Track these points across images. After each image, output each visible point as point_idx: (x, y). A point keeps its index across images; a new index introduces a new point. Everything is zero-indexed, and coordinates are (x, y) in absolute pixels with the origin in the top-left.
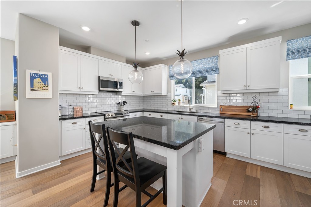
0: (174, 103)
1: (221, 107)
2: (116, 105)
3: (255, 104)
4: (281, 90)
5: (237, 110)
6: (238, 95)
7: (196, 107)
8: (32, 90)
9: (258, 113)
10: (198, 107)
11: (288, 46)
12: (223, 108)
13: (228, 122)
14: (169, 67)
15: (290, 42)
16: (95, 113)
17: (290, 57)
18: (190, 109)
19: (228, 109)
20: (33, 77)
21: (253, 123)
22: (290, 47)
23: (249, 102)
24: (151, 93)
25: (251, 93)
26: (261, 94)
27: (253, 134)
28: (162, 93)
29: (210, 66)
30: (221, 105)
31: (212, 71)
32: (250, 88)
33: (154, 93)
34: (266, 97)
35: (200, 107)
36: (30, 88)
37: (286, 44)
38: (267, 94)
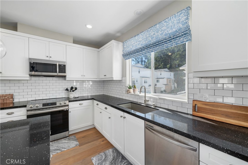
0: (129, 90)
1: (195, 103)
10: (156, 99)
12: (199, 105)
14: (123, 44)
18: (145, 101)
28: (113, 77)
29: (174, 30)
30: (195, 99)
31: (177, 37)
33: (106, 77)
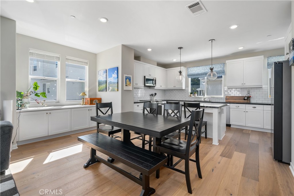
1: (226, 97)
2: (150, 96)
3: (249, 95)
4: (263, 86)
5: (237, 99)
6: (234, 89)
7: (209, 98)
8: (126, 86)
9: (251, 101)
11: (268, 60)
12: (228, 97)
13: (232, 105)
14: (187, 68)
15: (269, 58)
16: (140, 101)
17: (269, 67)
18: (204, 99)
19: (232, 99)
20: (126, 79)
21: (247, 105)
22: (269, 61)
23: (245, 94)
24: (173, 87)
25: (246, 88)
26: (252, 89)
27: (247, 112)
28: (182, 88)
29: (219, 70)
31: (220, 73)
32: (245, 85)
33: (176, 87)
34: (255, 91)
35: (212, 97)
36: (125, 85)
37: (267, 59)
38: (256, 89)
